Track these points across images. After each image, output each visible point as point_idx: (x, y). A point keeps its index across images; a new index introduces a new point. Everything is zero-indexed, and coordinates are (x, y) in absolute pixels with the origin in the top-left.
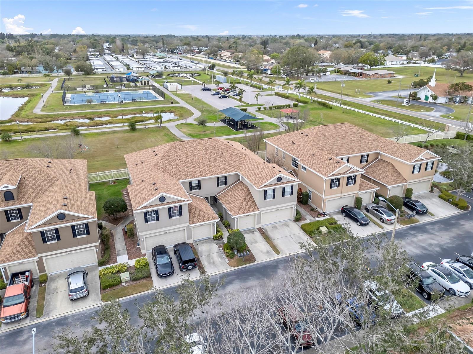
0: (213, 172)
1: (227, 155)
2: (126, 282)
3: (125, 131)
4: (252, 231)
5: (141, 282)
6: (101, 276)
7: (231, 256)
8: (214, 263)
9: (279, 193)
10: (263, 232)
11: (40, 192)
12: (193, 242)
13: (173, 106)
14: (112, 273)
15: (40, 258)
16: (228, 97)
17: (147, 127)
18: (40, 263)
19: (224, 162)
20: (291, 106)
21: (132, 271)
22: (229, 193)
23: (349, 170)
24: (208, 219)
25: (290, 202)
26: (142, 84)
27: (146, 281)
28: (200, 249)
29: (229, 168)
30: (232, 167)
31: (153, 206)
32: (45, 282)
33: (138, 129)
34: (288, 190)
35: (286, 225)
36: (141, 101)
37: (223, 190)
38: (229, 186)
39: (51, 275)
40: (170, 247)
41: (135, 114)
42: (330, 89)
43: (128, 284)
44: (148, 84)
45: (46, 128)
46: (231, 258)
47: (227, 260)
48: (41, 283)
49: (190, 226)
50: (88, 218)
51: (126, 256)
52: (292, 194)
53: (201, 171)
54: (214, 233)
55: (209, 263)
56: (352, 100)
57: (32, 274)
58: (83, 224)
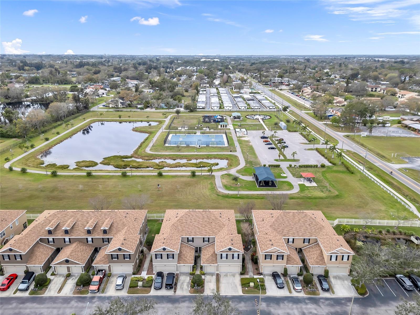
0: (201, 234)
1: (213, 224)
2: (140, 287)
3: (188, 176)
4: (212, 274)
5: (146, 288)
6: (132, 280)
7: (192, 287)
8: (183, 288)
9: (230, 257)
10: (218, 277)
11: (118, 231)
12: (179, 273)
13: (230, 154)
14: (136, 281)
15: (110, 265)
16: (276, 149)
17: (203, 174)
18: (109, 267)
19: (210, 229)
20: (318, 166)
21: (145, 282)
22: (208, 248)
23: (278, 251)
24: (187, 263)
25: (237, 263)
26: (221, 127)
27: (148, 289)
28: (180, 278)
29: (211, 233)
30: (213, 232)
31: (160, 252)
32: (109, 277)
33: (197, 175)
34: (236, 255)
35: (234, 275)
36: (213, 146)
37: (207, 245)
38: (210, 243)
39: (113, 274)
40: (165, 273)
41: (203, 159)
42: (373, 148)
43: (141, 288)
44: (226, 127)
45: (147, 166)
46: (192, 288)
47: (190, 288)
48: (108, 277)
49: (178, 265)
50: (130, 252)
51: (146, 272)
52: (238, 258)
53: (195, 233)
54: (191, 271)
55: (180, 288)
56: (381, 164)
57: (105, 272)
58: (128, 254)
